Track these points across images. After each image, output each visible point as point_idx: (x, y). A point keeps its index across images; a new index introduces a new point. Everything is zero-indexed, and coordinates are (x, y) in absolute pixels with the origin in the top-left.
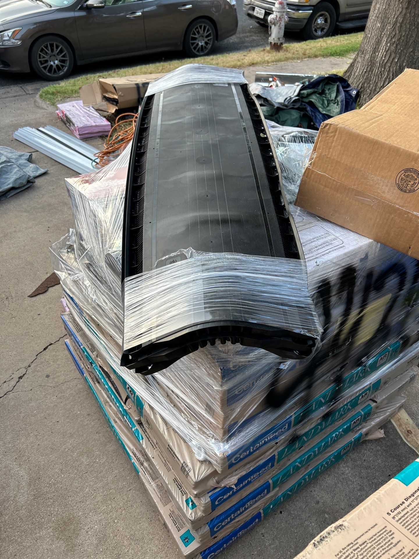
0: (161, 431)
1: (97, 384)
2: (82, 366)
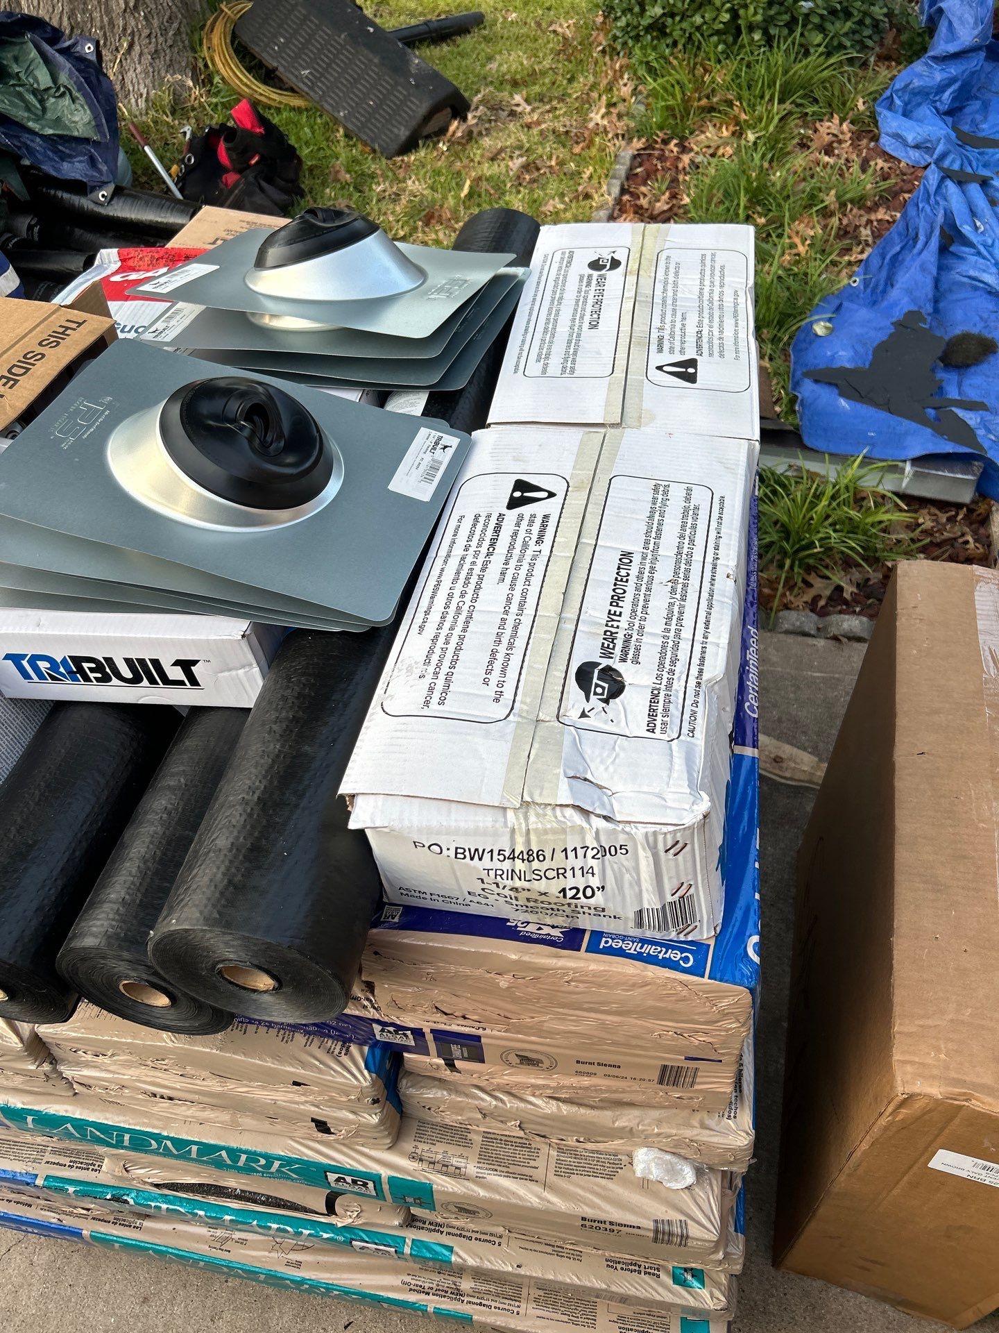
0: (535, 1205)
1: (147, 1224)
2: (52, 1218)
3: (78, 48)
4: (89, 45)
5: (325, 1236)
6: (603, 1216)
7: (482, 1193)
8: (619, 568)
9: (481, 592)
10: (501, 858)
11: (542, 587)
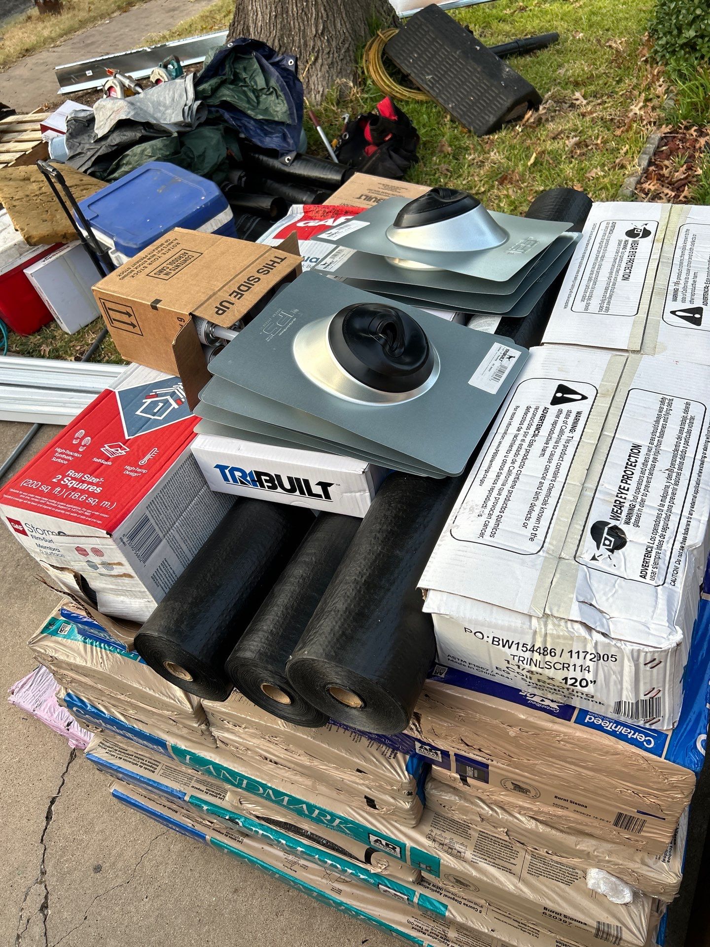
0: (512, 891)
1: (246, 840)
2: (189, 823)
3: (284, 62)
4: (291, 60)
5: (362, 876)
6: (559, 910)
7: (474, 873)
8: (630, 456)
9: (527, 462)
10: (525, 649)
11: (572, 463)
